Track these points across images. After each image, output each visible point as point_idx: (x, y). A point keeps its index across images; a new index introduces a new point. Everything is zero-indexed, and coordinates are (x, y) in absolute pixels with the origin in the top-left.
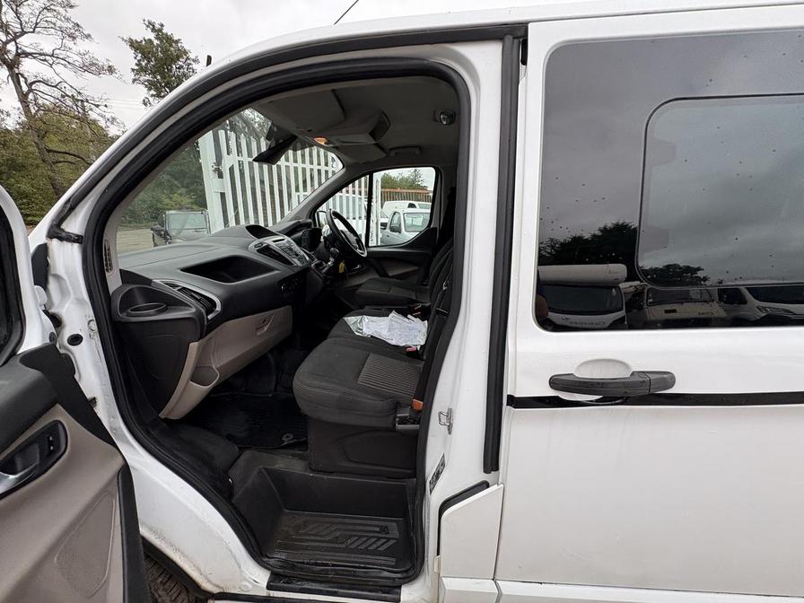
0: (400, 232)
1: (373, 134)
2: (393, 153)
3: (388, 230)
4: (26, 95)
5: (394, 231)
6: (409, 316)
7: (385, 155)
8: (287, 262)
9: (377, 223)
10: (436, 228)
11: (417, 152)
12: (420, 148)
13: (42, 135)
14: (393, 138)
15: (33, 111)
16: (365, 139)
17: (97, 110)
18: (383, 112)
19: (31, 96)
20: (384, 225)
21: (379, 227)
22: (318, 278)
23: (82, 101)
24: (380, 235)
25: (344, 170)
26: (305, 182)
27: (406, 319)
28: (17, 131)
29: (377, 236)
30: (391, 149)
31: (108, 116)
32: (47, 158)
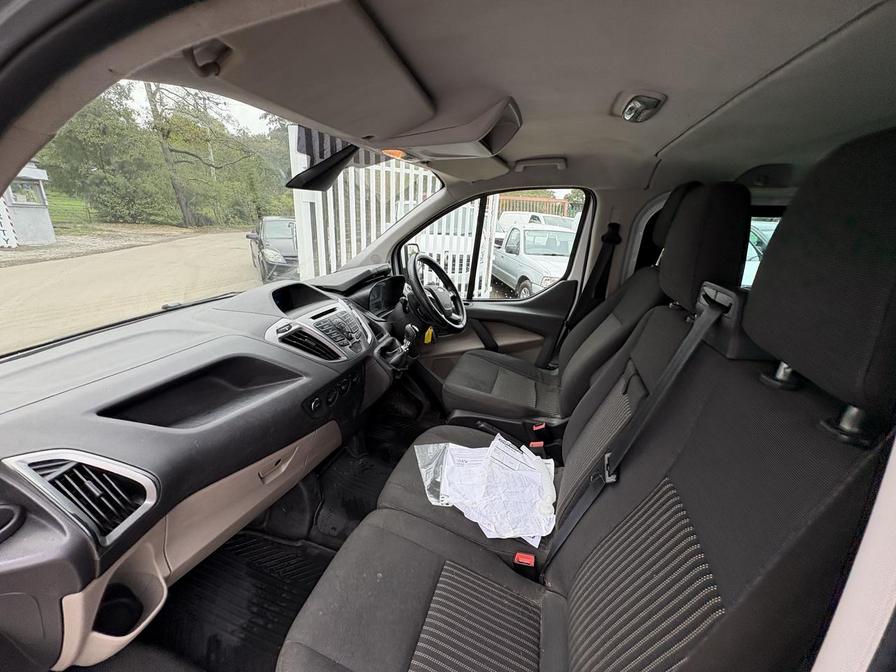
0: (518, 254)
1: (487, 142)
2: (520, 168)
3: (503, 250)
4: (154, 94)
5: (511, 252)
6: (523, 448)
7: (507, 170)
8: (329, 354)
9: (490, 239)
10: (576, 282)
11: (560, 166)
12: (565, 159)
13: (166, 134)
14: (523, 145)
15: (160, 111)
16: (474, 151)
17: (215, 108)
18: (512, 101)
19: (158, 96)
20: (499, 242)
21: (493, 244)
22: (383, 373)
23: (204, 99)
24: (493, 258)
25: (444, 190)
26: (407, 190)
27: (518, 454)
28: (145, 131)
29: (489, 258)
30: (518, 162)
31: (224, 114)
32: (169, 157)
